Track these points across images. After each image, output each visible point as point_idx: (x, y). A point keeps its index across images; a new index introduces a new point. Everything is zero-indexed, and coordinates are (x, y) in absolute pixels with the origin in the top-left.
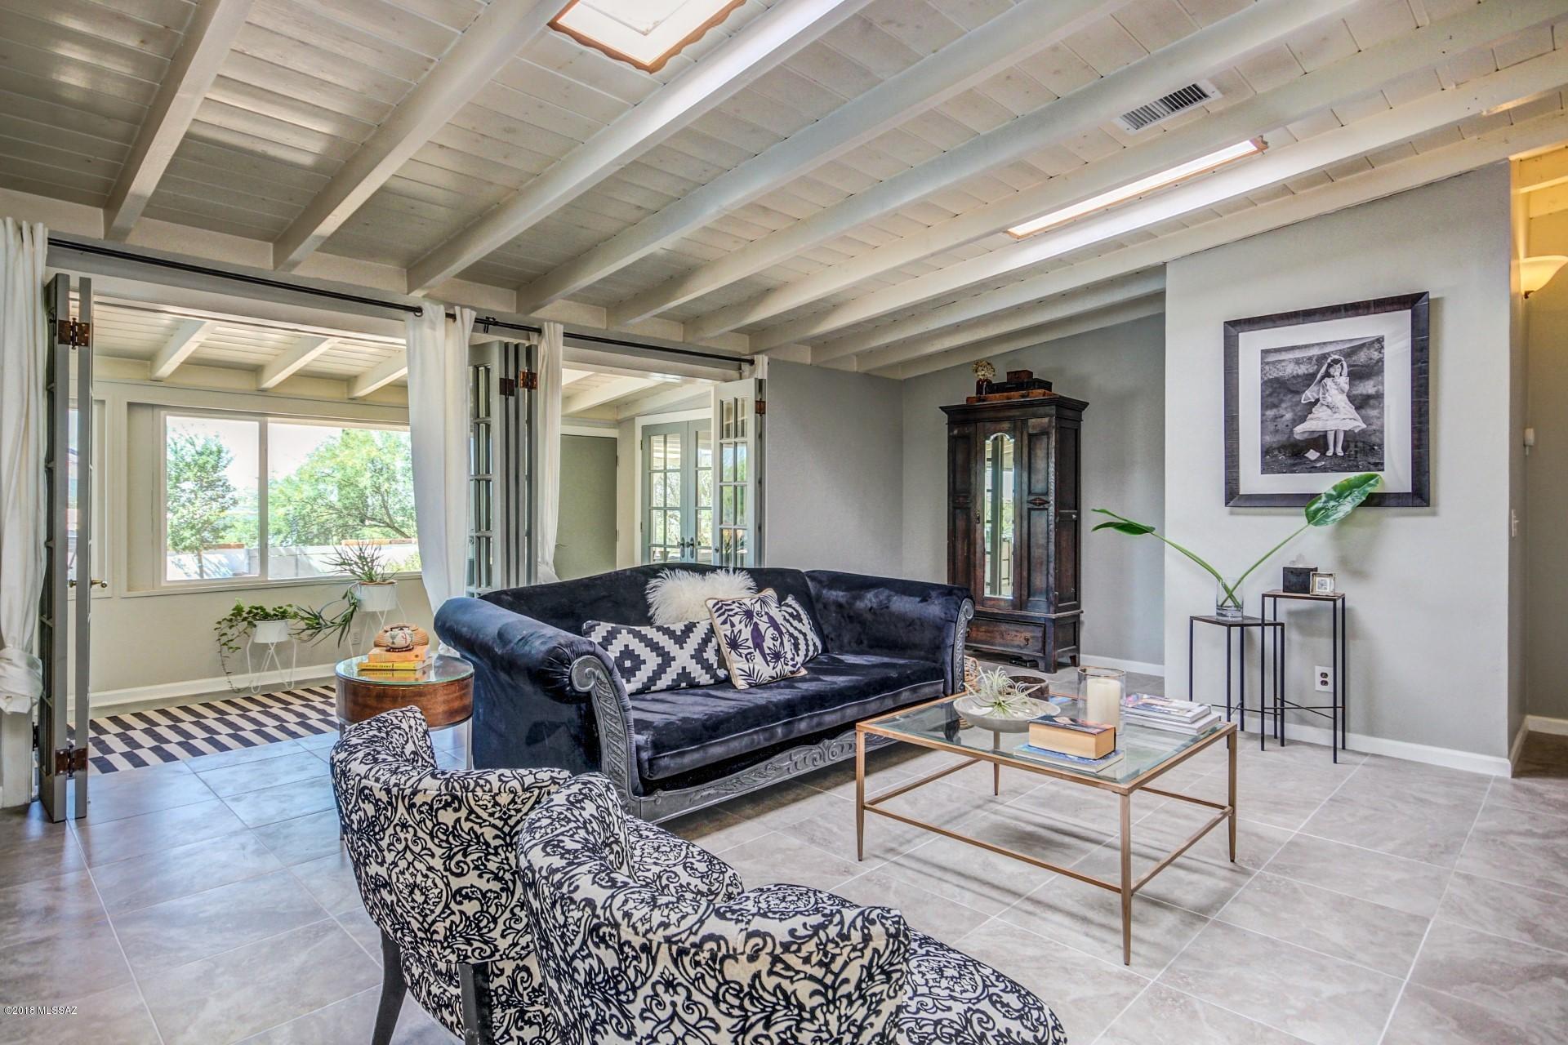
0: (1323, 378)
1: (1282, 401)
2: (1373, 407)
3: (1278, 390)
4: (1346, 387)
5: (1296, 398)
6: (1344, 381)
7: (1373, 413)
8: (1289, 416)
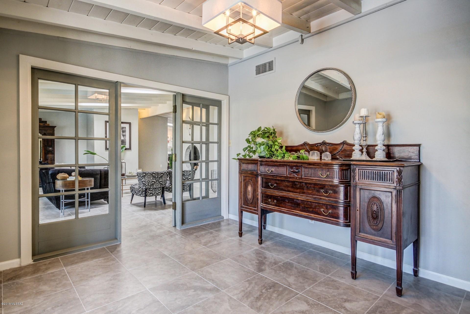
6: (122, 132)
7: (125, 137)
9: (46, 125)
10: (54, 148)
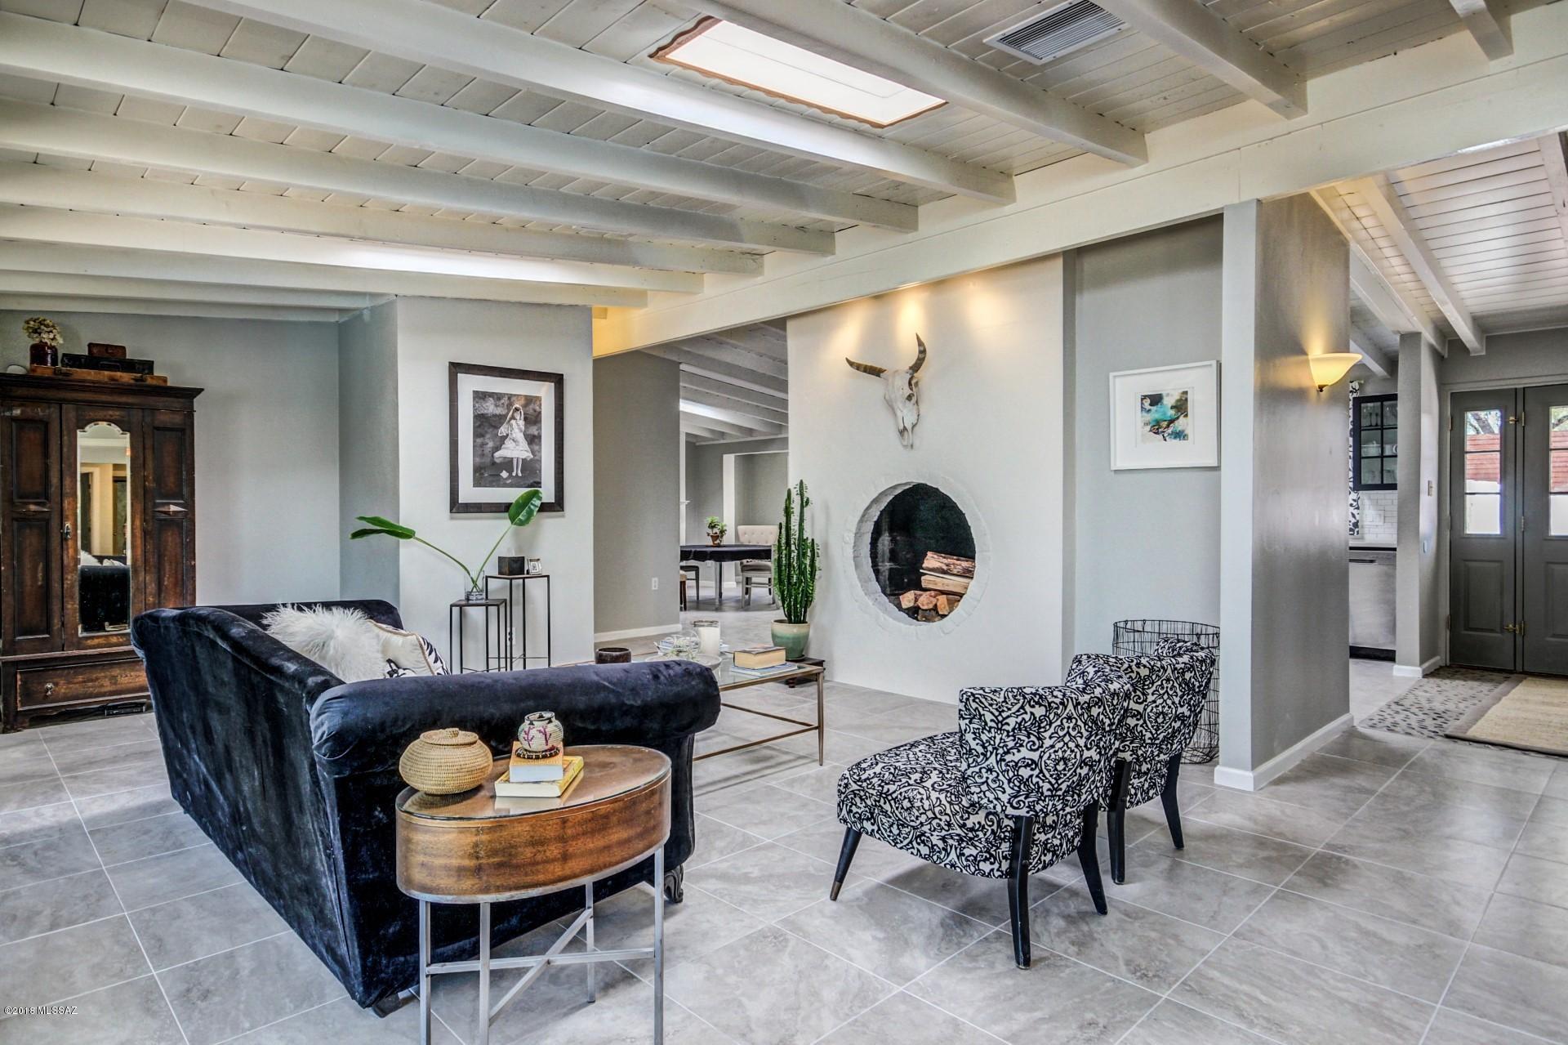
0: (511, 419)
1: (486, 432)
2: (537, 445)
3: (485, 424)
4: (523, 428)
5: (495, 431)
6: (522, 423)
7: (536, 448)
8: (491, 444)
9: (149, 381)
10: (190, 505)
